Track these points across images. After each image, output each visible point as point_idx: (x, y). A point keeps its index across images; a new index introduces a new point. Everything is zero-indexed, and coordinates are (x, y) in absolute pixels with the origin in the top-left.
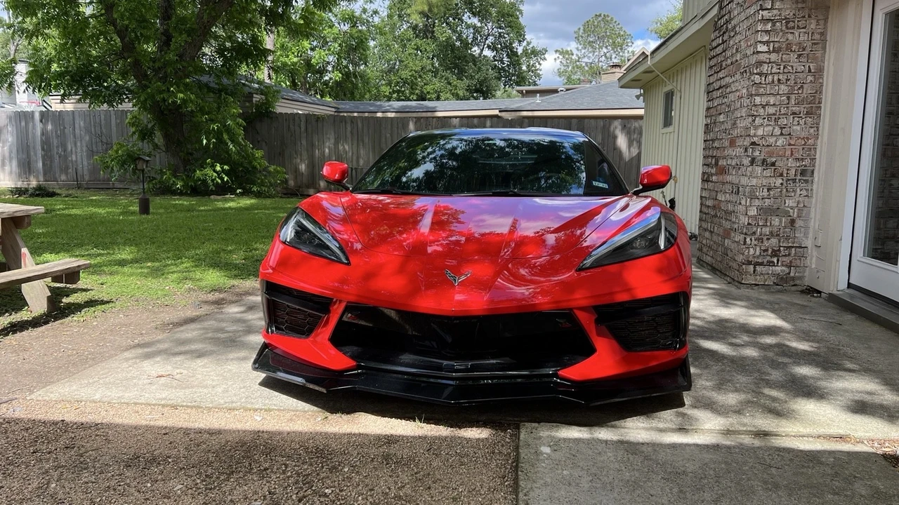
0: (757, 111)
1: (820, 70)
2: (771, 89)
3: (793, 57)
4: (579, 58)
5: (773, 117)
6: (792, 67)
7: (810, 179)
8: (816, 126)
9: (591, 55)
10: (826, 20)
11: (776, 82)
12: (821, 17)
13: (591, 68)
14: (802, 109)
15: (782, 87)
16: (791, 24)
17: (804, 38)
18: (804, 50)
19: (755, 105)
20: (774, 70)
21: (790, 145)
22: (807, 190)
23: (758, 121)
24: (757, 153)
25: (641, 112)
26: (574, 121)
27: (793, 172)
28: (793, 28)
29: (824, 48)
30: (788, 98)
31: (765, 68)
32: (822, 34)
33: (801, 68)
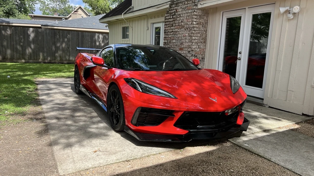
0: (193, 41)
1: (207, 30)
2: (196, 35)
3: (201, 26)
4: (48, 4)
5: (197, 43)
6: (201, 29)
7: (204, 60)
8: (205, 46)
9: (53, 4)
10: (208, 17)
11: (197, 33)
12: (207, 16)
13: (53, 9)
14: (203, 41)
15: (199, 34)
16: (201, 17)
17: (203, 21)
18: (203, 25)
19: (193, 39)
20: (197, 30)
21: (200, 51)
22: (203, 63)
23: (193, 44)
24: (193, 53)
25: (108, 31)
26: (80, 33)
27: (200, 58)
28: (201, 18)
29: (207, 25)
30: (200, 38)
31: (195, 29)
32: (207, 21)
33: (202, 30)
